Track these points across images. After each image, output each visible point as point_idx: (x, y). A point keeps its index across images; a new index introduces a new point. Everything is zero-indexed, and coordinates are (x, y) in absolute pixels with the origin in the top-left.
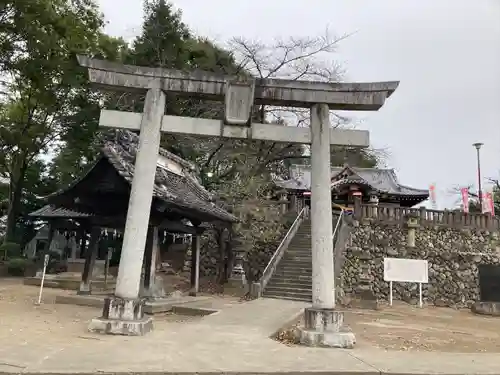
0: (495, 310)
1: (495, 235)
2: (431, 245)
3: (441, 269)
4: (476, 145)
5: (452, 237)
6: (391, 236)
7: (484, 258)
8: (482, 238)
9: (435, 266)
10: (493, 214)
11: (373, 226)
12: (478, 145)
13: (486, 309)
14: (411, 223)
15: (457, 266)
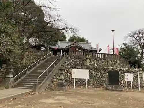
0: (114, 89)
1: (118, 61)
2: (96, 65)
3: (97, 73)
4: (112, 31)
5: (103, 62)
6: (82, 62)
7: (112, 69)
8: (113, 63)
9: (95, 72)
10: (118, 54)
11: (75, 59)
12: (113, 31)
13: (110, 88)
14: (87, 57)
15: (103, 72)
